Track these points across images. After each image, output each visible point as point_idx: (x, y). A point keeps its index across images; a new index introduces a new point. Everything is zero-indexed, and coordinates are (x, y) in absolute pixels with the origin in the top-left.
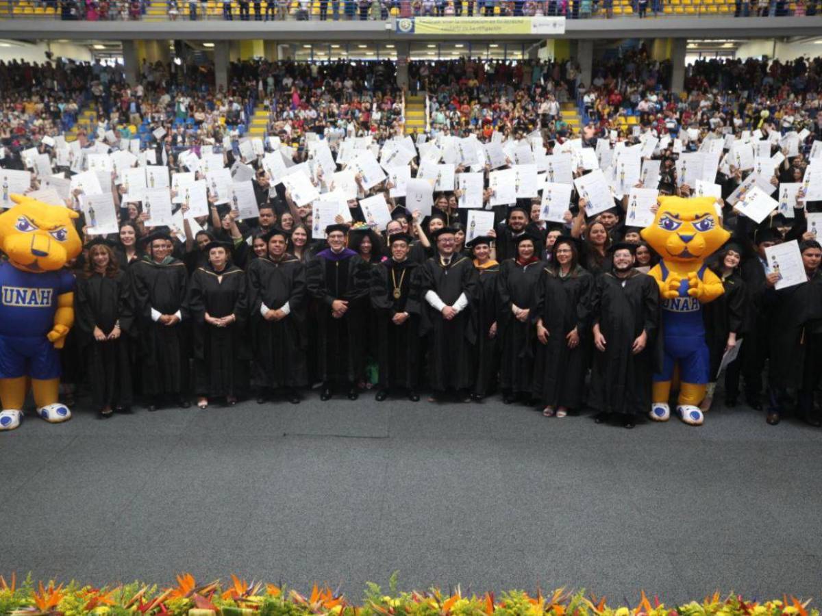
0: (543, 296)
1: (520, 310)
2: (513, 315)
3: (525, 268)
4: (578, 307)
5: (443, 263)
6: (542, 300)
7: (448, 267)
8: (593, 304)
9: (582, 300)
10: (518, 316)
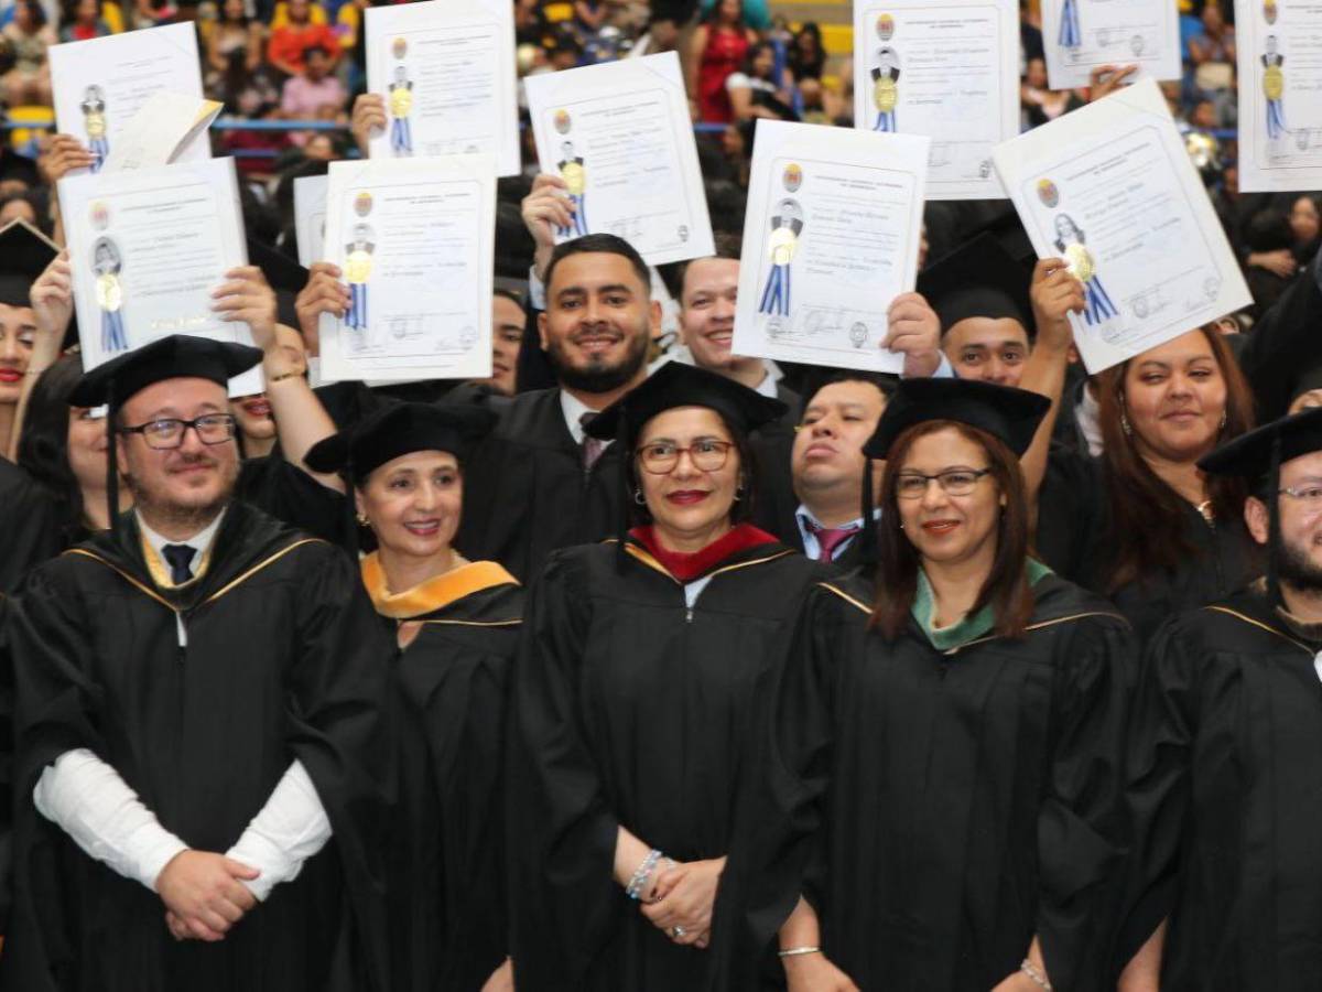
0: (818, 763)
1: (668, 868)
2: (625, 906)
3: (693, 592)
4: (1047, 829)
5: (163, 575)
6: (817, 785)
7: (193, 597)
8: (1144, 803)
9: (1067, 778)
10: (651, 910)
